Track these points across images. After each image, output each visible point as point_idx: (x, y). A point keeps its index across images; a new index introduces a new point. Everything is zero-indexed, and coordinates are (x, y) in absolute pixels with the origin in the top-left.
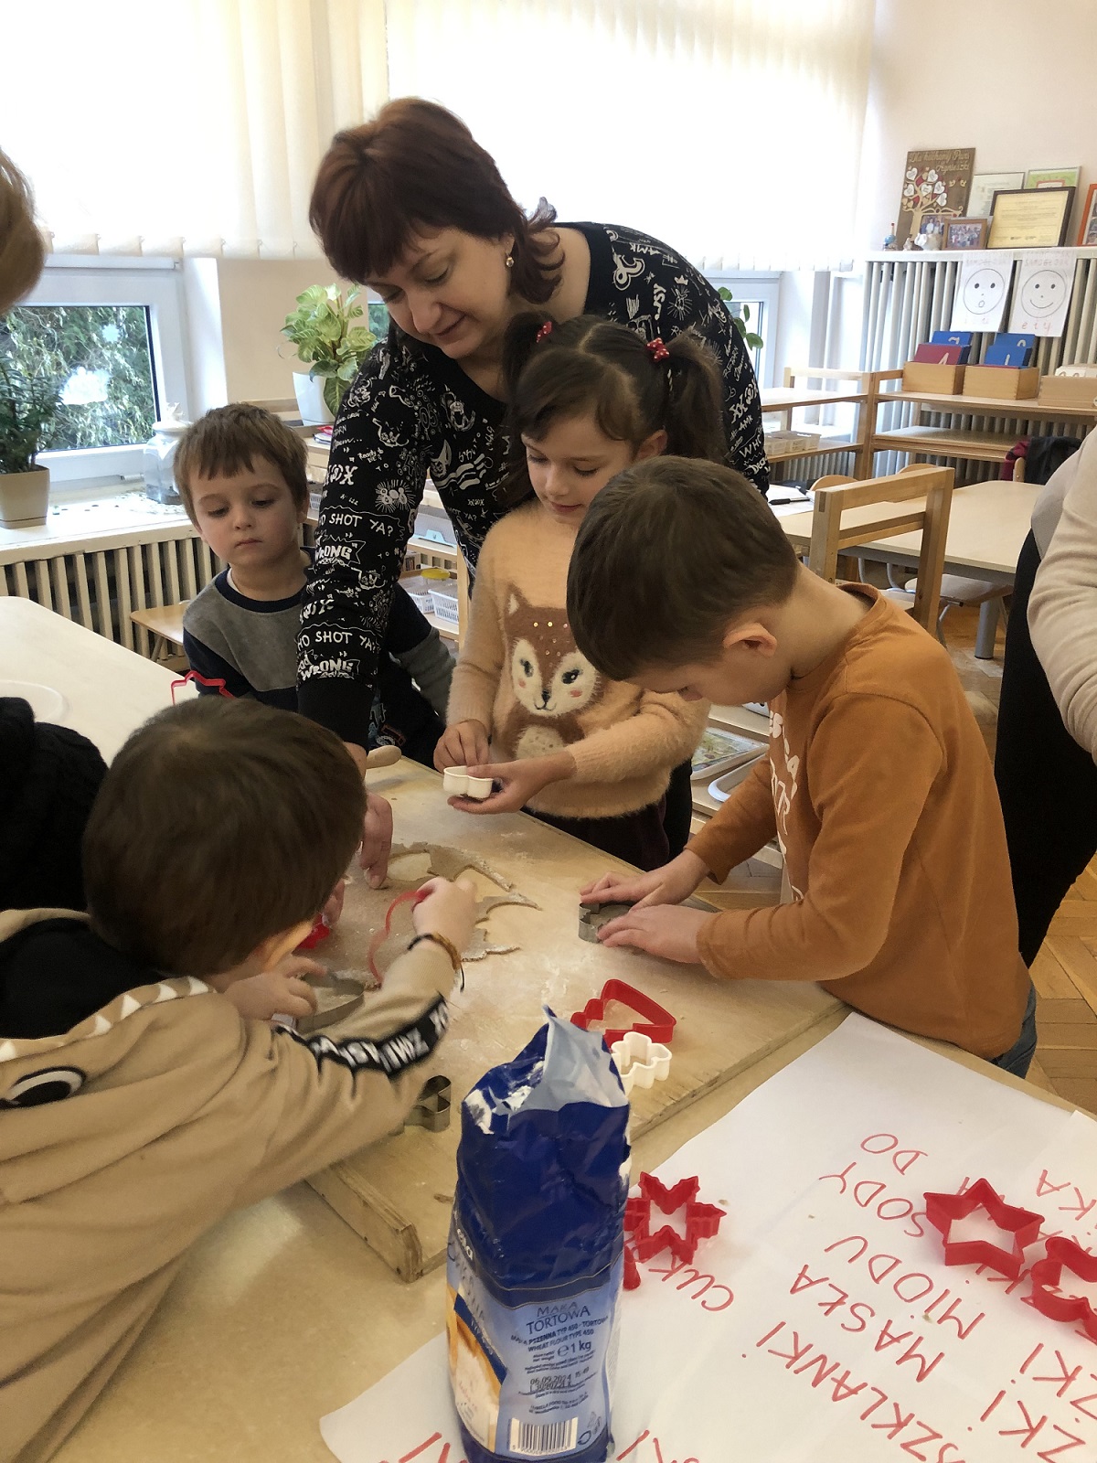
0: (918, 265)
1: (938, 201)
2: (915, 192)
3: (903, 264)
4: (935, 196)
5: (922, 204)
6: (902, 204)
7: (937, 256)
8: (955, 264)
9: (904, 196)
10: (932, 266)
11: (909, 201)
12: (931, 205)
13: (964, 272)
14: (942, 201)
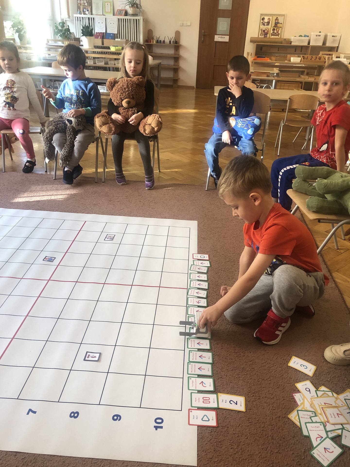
0: (86, 18)
1: (85, 4)
2: (80, 2)
3: (83, 18)
4: (84, 3)
5: (82, 5)
6: (78, 4)
7: (90, 16)
8: (94, 18)
9: (78, 3)
10: (89, 18)
11: (79, 4)
12: (84, 5)
13: (96, 20)
14: (86, 4)
